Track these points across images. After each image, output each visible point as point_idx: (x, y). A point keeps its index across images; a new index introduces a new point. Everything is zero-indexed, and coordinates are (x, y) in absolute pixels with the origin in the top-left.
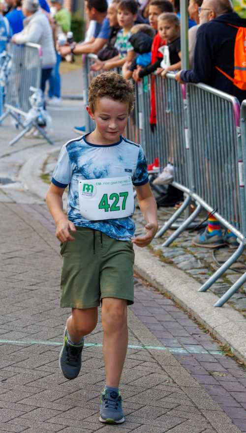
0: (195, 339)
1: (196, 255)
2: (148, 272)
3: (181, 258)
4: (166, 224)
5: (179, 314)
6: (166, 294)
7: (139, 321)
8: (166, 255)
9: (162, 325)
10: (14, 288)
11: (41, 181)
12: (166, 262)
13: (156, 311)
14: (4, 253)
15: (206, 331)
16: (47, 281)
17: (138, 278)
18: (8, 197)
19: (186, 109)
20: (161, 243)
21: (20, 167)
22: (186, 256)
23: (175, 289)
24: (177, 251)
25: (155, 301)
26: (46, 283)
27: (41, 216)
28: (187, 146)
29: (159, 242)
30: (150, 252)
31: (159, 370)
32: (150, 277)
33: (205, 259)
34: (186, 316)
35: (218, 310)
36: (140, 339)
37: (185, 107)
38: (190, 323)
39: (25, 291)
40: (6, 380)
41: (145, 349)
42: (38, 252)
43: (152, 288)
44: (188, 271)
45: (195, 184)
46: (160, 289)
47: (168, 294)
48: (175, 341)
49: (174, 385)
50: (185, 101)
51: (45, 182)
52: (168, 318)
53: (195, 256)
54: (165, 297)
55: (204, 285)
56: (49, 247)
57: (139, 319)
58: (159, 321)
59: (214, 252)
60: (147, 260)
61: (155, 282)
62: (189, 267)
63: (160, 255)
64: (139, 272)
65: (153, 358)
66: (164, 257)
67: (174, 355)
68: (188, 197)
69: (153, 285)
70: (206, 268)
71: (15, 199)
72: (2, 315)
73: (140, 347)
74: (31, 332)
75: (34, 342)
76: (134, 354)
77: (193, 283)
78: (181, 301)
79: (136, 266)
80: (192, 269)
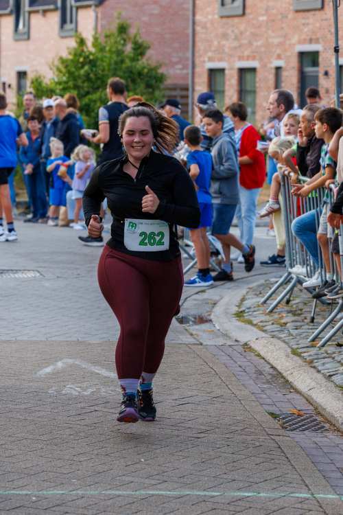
2: (336, 416)
7: (315, 468)
9: (341, 473)
10: (178, 436)
11: (234, 319)
13: (338, 457)
14: (176, 400)
16: (218, 428)
17: (325, 423)
18: (195, 338)
21: (215, 304)
25: (338, 447)
26: (217, 430)
27: (228, 358)
32: (338, 421)
36: (310, 487)
41: (314, 497)
42: (216, 397)
43: (340, 433)
51: (239, 320)
56: (229, 391)
58: (338, 468)
60: (338, 402)
64: (327, 416)
65: (321, 507)
69: (341, 430)
71: (201, 341)
72: (159, 465)
73: (310, 496)
74: (188, 482)
75: (188, 493)
76: (301, 502)
79: (324, 409)
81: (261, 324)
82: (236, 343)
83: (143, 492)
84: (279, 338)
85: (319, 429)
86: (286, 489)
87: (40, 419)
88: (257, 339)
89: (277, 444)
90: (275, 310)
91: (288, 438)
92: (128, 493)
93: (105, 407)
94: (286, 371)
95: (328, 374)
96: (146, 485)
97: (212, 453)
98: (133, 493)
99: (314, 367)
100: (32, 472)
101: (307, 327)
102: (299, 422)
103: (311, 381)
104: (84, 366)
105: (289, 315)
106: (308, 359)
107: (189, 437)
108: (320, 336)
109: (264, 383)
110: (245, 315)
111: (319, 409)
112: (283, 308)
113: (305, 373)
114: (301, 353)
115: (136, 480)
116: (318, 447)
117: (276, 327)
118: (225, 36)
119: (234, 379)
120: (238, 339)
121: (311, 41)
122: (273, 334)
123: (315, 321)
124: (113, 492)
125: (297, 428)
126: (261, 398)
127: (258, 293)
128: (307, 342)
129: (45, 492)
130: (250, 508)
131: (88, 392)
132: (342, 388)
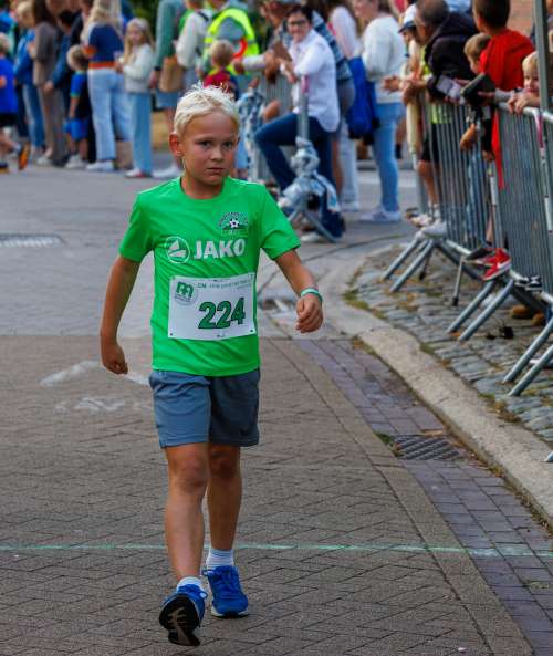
0: (519, 534)
2: (475, 437)
3: (535, 412)
4: (521, 359)
5: (506, 498)
6: (495, 470)
7: (434, 511)
8: (510, 408)
9: (472, 516)
11: (341, 303)
12: (508, 420)
13: (470, 495)
15: (542, 523)
16: (300, 456)
17: (458, 447)
18: (282, 330)
19: (544, 165)
20: (510, 390)
22: (543, 408)
23: (509, 460)
24: (531, 401)
25: (473, 480)
26: (298, 459)
27: (328, 358)
28: (549, 225)
30: (488, 405)
31: (438, 581)
32: (477, 444)
34: (519, 502)
36: (424, 537)
38: (522, 512)
41: (428, 551)
42: (302, 413)
43: (477, 462)
44: (539, 433)
46: (490, 462)
47: (499, 469)
48: (486, 539)
49: (456, 603)
51: (349, 304)
52: (489, 505)
54: (493, 475)
56: (322, 405)
57: (435, 509)
58: (469, 510)
60: (478, 418)
61: (482, 453)
62: (543, 426)
63: (502, 409)
64: (462, 437)
65: (437, 565)
66: (507, 412)
67: (474, 559)
69: (480, 457)
71: (290, 334)
73: (421, 549)
76: (407, 558)
77: (542, 450)
78: (515, 479)
79: (459, 429)
80: (547, 428)
81: (379, 309)
82: (342, 336)
84: (405, 329)
85: (449, 456)
86: (388, 540)
87: (37, 446)
88: (372, 330)
89: (384, 477)
90: (403, 289)
91: (400, 470)
92: (156, 547)
93: (136, 429)
94: (410, 375)
95: (469, 379)
97: (286, 490)
99: (451, 369)
100: (18, 520)
101: (447, 312)
102: (422, 447)
103: (442, 388)
105: (424, 295)
106: (443, 357)
108: (464, 325)
109: (376, 393)
110: (359, 295)
111: (453, 428)
112: (414, 285)
113: (436, 376)
114: (434, 349)
116: (444, 481)
117: (402, 313)
119: (332, 387)
120: (345, 331)
122: (396, 322)
123: (460, 303)
124: (135, 546)
125: (417, 455)
126: (369, 414)
127: (380, 264)
128: (445, 333)
129: (34, 548)
130: (333, 566)
131: (114, 407)
132: (489, 399)
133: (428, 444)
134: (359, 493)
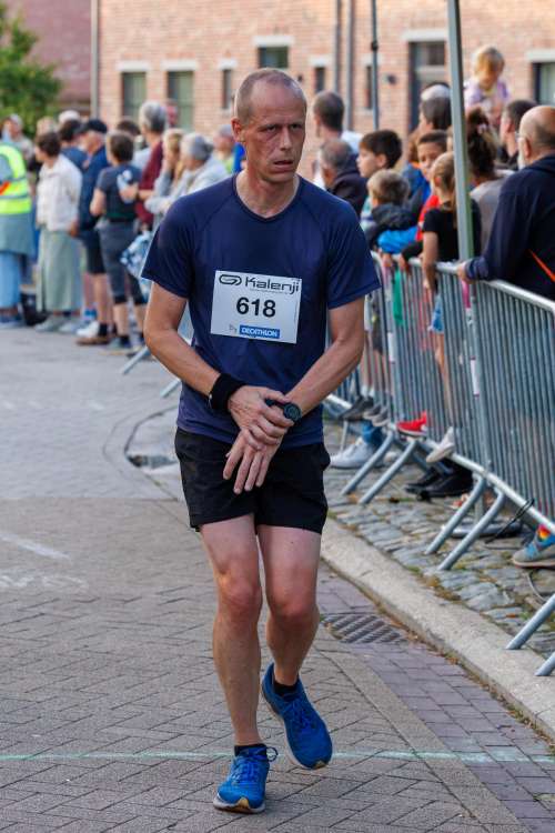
0: (505, 735)
1: (499, 582)
2: (415, 617)
3: (473, 589)
4: (444, 528)
5: (474, 690)
6: (449, 656)
7: (405, 707)
8: (446, 584)
9: (446, 713)
10: (181, 656)
12: (447, 599)
13: (434, 687)
14: (162, 593)
15: (525, 721)
17: (397, 628)
18: (164, 490)
19: (471, 325)
20: (436, 564)
22: (483, 584)
23: (464, 646)
24: (466, 577)
25: (429, 668)
28: (476, 389)
29: (432, 562)
30: (417, 580)
31: (444, 795)
32: (420, 626)
33: (515, 590)
34: (488, 694)
35: (544, 682)
37: (469, 323)
38: (495, 706)
39: (200, 660)
40: (175, 825)
41: (419, 757)
43: (425, 646)
44: (487, 613)
45: (492, 457)
46: (439, 646)
47: (454, 655)
48: (470, 741)
49: (473, 822)
50: (470, 312)
52: (456, 699)
53: (497, 586)
54: (449, 662)
55: (516, 637)
57: (405, 704)
58: (440, 706)
59: (531, 576)
60: (414, 595)
61: (429, 636)
62: (488, 606)
63: (436, 585)
64: (399, 617)
65: (433, 773)
66: (443, 588)
67: (470, 766)
68: (480, 479)
69: (426, 640)
70: (519, 605)
71: (175, 494)
72: (163, 707)
73: (410, 755)
74: (216, 735)
75: (220, 754)
76: (401, 767)
77: (497, 634)
78: (476, 667)
79: (394, 607)
80: (493, 608)
83: (150, 754)
85: (392, 639)
86: (370, 743)
89: (337, 666)
91: (348, 656)
93: (55, 608)
95: (387, 548)
96: (151, 742)
98: (136, 756)
99: (362, 537)
102: (358, 627)
104: (5, 539)
106: (350, 523)
107: (197, 657)
108: (362, 484)
111: (384, 606)
113: (349, 545)
114: (337, 513)
115: (134, 732)
116: (400, 670)
118: (146, 23)
121: (276, 30)
125: (358, 637)
130: (325, 778)
131: (22, 583)
132: (415, 571)
133: (363, 624)
134: (319, 686)
